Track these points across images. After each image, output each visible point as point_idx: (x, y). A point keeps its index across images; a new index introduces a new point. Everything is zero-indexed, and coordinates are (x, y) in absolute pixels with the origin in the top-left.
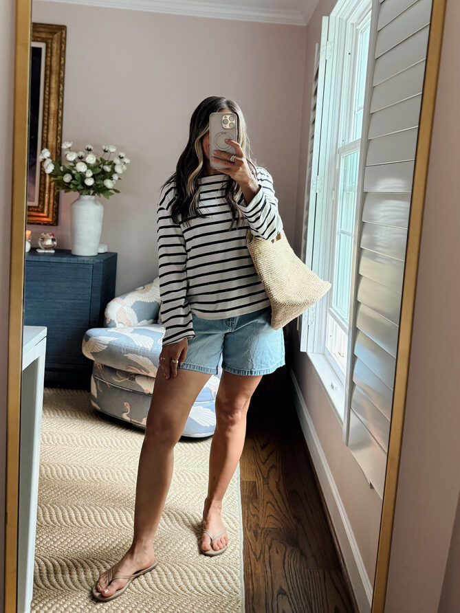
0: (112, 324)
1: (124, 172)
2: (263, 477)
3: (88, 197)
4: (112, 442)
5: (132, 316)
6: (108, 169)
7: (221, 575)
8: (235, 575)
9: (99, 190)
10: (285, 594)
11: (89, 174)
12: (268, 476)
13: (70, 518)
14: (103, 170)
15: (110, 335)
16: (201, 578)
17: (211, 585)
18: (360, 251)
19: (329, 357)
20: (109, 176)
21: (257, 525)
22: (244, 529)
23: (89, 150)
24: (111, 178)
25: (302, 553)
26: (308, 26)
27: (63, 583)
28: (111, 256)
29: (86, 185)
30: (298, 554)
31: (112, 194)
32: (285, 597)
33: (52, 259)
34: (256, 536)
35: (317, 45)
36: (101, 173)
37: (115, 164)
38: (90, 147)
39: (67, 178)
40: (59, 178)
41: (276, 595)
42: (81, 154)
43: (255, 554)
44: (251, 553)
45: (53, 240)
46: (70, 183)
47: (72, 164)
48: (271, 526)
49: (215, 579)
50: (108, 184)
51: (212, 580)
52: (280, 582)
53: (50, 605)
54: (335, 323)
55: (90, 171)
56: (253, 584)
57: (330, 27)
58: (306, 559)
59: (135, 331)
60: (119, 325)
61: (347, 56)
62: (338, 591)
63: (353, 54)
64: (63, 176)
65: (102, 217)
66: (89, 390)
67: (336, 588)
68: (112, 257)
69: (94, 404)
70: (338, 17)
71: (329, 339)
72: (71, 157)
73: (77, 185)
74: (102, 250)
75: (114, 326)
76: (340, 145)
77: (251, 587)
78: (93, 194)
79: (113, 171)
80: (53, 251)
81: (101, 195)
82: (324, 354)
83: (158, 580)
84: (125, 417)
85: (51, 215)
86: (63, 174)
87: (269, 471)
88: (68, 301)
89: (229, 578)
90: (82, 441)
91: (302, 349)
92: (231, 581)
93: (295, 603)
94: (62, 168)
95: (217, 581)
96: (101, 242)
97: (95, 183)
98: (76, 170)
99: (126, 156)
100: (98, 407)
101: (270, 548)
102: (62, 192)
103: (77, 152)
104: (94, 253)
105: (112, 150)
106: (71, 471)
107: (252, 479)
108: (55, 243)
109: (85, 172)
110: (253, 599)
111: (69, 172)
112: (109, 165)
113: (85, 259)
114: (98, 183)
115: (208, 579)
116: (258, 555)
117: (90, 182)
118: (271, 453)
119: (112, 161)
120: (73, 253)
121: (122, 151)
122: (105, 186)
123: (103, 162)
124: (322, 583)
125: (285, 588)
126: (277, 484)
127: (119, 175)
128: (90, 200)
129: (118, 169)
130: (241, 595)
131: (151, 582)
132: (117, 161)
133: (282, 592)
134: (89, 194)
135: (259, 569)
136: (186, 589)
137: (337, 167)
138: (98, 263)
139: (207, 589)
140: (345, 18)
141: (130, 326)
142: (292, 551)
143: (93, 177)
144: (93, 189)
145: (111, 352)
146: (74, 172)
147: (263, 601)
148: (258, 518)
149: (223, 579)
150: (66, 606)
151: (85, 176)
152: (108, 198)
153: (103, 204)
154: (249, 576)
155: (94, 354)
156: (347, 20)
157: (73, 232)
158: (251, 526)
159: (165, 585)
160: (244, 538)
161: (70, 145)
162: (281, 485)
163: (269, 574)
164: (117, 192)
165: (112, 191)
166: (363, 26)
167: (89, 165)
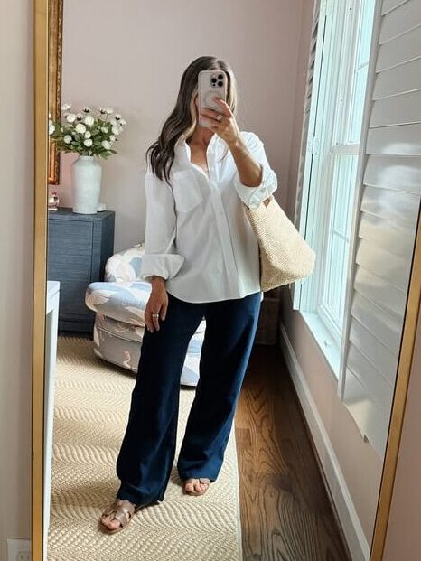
0: (111, 279)
1: (121, 134)
2: (256, 426)
3: (86, 158)
4: (114, 387)
5: (130, 272)
6: (105, 130)
7: (218, 514)
8: (232, 515)
9: (97, 150)
10: (279, 534)
11: (88, 135)
12: (261, 424)
13: (79, 455)
14: (100, 130)
15: (111, 288)
16: (200, 515)
17: (210, 522)
18: (360, 214)
19: (322, 316)
20: (106, 137)
21: (252, 470)
22: (240, 473)
23: (88, 111)
24: (108, 140)
25: (295, 498)
28: (109, 214)
29: (85, 146)
30: (292, 499)
31: (109, 154)
32: (278, 538)
33: (56, 217)
34: (251, 481)
36: (99, 136)
37: (112, 126)
38: (88, 108)
39: (68, 139)
40: (61, 138)
41: (270, 534)
42: (79, 115)
43: (250, 497)
44: (246, 495)
45: (56, 198)
46: (70, 144)
47: (72, 126)
48: (265, 472)
49: (213, 516)
50: (106, 145)
51: (211, 518)
52: (274, 523)
53: (63, 532)
55: (88, 132)
56: (248, 523)
58: (299, 502)
59: (134, 286)
60: (118, 280)
61: (348, 12)
64: (64, 137)
65: (100, 175)
66: (92, 339)
68: (111, 216)
69: (98, 353)
72: (71, 118)
73: (77, 146)
74: (101, 209)
75: (115, 281)
77: (247, 526)
78: (92, 155)
79: (110, 133)
80: (56, 209)
81: (99, 156)
82: (317, 313)
83: (161, 515)
84: (126, 365)
85: (52, 176)
86: (64, 135)
87: (262, 421)
88: (71, 257)
89: (227, 518)
91: (295, 307)
92: (228, 520)
93: (289, 542)
94: (62, 130)
95: (215, 520)
96: (101, 201)
97: (93, 144)
98: (75, 131)
99: (124, 119)
100: (100, 355)
101: (264, 491)
102: (63, 153)
103: (76, 114)
104: (93, 212)
105: (109, 111)
106: (77, 413)
107: (246, 428)
108: (58, 201)
109: (84, 134)
110: (249, 537)
111: (70, 133)
112: (106, 126)
113: (87, 217)
114: (97, 143)
115: (207, 517)
116: (253, 497)
117: (88, 143)
118: (264, 404)
119: (109, 123)
120: (74, 212)
122: (103, 147)
123: (101, 123)
124: (315, 525)
125: (279, 529)
126: (270, 432)
127: (116, 136)
128: (88, 160)
129: (115, 130)
130: (238, 533)
131: (155, 517)
132: (114, 122)
133: (276, 532)
134: (88, 155)
135: (254, 510)
136: (186, 524)
138: (98, 221)
139: (206, 526)
141: (129, 280)
142: (285, 495)
143: (91, 138)
144: (92, 150)
145: (112, 304)
146: (74, 133)
147: (258, 540)
148: (252, 464)
149: (220, 517)
151: (84, 137)
153: (101, 164)
154: (245, 516)
155: (96, 306)
157: (74, 190)
158: (246, 471)
159: (167, 521)
160: (240, 481)
161: (69, 107)
162: (274, 434)
163: (264, 514)
164: (115, 152)
165: (109, 152)
167: (87, 126)
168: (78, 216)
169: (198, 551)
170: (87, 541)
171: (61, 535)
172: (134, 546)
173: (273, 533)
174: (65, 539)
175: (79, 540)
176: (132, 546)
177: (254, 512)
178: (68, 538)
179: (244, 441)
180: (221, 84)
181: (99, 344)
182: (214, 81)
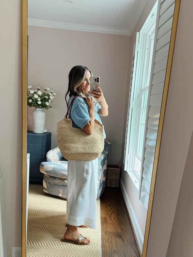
0: (49, 160)
1: (53, 99)
2: (109, 216)
3: (38, 109)
4: (52, 203)
5: (57, 157)
6: (47, 97)
7: (93, 246)
9: (43, 106)
11: (39, 99)
12: (111, 215)
13: (37, 227)
14: (45, 97)
17: (90, 249)
19: (135, 173)
21: (107, 231)
22: (102, 232)
23: (39, 89)
24: (48, 101)
25: (123, 240)
26: (131, 36)
27: (36, 247)
28: (49, 134)
29: (38, 104)
30: (121, 240)
34: (106, 234)
35: (135, 44)
36: (44, 100)
38: (39, 88)
39: (30, 101)
41: (113, 252)
42: (36, 91)
44: (104, 239)
46: (32, 103)
47: (32, 95)
48: (112, 231)
49: (91, 247)
51: (90, 247)
52: (115, 248)
54: (138, 160)
56: (105, 249)
57: (140, 37)
58: (124, 242)
60: (53, 161)
61: (147, 49)
62: (136, 252)
63: (149, 49)
64: (29, 100)
65: (45, 117)
66: (42, 185)
67: (135, 251)
69: (45, 191)
70: (143, 32)
71: (135, 166)
72: (32, 92)
73: (34, 104)
74: (45, 131)
75: (51, 161)
76: (143, 88)
77: (104, 250)
78: (41, 108)
79: (49, 98)
81: (44, 108)
82: (133, 172)
87: (111, 214)
88: (32, 151)
90: (40, 202)
91: (125, 170)
92: (97, 248)
93: (120, 255)
94: (28, 97)
96: (45, 128)
99: (54, 92)
100: (47, 192)
101: (111, 238)
103: (34, 90)
104: (42, 132)
105: (48, 89)
106: (37, 212)
107: (105, 216)
110: (104, 254)
111: (31, 98)
113: (39, 134)
114: (43, 103)
116: (107, 240)
117: (40, 103)
118: (111, 209)
119: (48, 94)
120: (34, 132)
121: (53, 90)
122: (46, 105)
123: (45, 94)
124: (130, 249)
126: (114, 218)
127: (51, 100)
128: (40, 110)
129: (51, 97)
130: (101, 252)
132: (50, 94)
133: (115, 251)
137: (141, 97)
138: (44, 136)
139: (88, 250)
140: (146, 33)
141: (57, 161)
142: (119, 239)
143: (41, 101)
144: (41, 106)
146: (33, 98)
147: (108, 254)
148: (107, 228)
149: (94, 247)
150: (38, 254)
151: (37, 100)
152: (47, 110)
153: (45, 112)
154: (103, 246)
155: (46, 172)
156: (147, 34)
157: (33, 123)
158: (104, 231)
159: (73, 248)
160: (102, 235)
161: (31, 87)
162: (116, 218)
163: (111, 246)
164: (51, 107)
165: (49, 107)
166: (153, 37)
167: (39, 96)
168: (35, 134)
171: (31, 254)
173: (114, 252)
177: (107, 245)
178: (33, 255)
179: (104, 221)
180: (98, 81)
181: (46, 187)
182: (96, 80)
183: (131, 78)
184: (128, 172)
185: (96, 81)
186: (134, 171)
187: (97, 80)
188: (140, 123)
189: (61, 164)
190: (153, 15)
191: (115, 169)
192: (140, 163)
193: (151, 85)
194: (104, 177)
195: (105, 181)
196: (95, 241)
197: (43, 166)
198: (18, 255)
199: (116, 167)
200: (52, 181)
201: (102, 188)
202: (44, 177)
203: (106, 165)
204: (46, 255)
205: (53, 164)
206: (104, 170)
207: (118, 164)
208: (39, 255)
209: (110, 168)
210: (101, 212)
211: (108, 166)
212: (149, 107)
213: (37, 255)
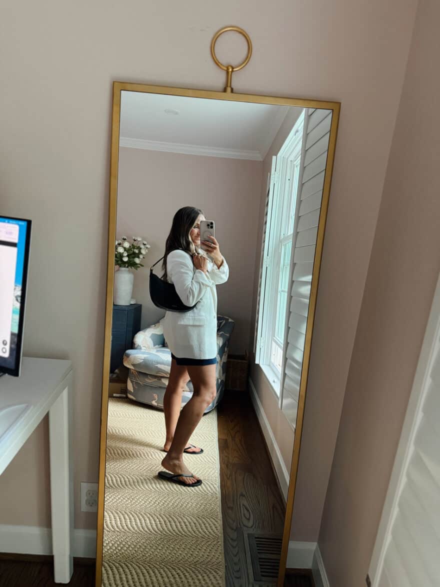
0: (139, 347)
1: (147, 253)
2: (232, 437)
3: (123, 269)
5: (150, 342)
6: (137, 251)
7: (207, 485)
8: (215, 486)
9: (131, 264)
10: (244, 496)
11: (125, 254)
12: (235, 436)
14: (133, 251)
17: (203, 491)
19: (273, 367)
20: (137, 255)
21: (228, 461)
22: (220, 463)
23: (124, 239)
24: (139, 257)
25: (254, 476)
26: (263, 161)
29: (124, 261)
30: (252, 476)
31: (139, 267)
32: (244, 498)
34: (228, 467)
35: (269, 174)
36: (132, 255)
37: (141, 248)
38: (125, 237)
42: (120, 242)
43: (227, 476)
44: (224, 475)
48: (236, 462)
50: (137, 261)
52: (241, 490)
54: (277, 346)
55: (125, 252)
57: (277, 162)
60: (143, 348)
61: (287, 181)
63: (291, 180)
65: (132, 281)
68: (139, 307)
69: (130, 396)
70: (282, 156)
71: (273, 357)
73: (118, 261)
74: (133, 303)
75: (141, 349)
76: (282, 237)
78: (127, 267)
79: (140, 253)
81: (133, 268)
82: (270, 366)
87: (235, 434)
91: (257, 362)
92: (213, 488)
95: (205, 488)
96: (132, 298)
97: (129, 260)
98: (117, 251)
99: (148, 244)
100: (133, 398)
101: (235, 473)
103: (118, 240)
104: (128, 304)
105: (139, 239)
107: (224, 437)
109: (123, 253)
112: (137, 249)
113: (123, 307)
114: (131, 259)
117: (126, 259)
119: (139, 246)
120: (115, 304)
121: (145, 241)
122: (135, 262)
123: (133, 247)
125: (244, 493)
126: (240, 441)
127: (143, 255)
128: (125, 270)
129: (143, 251)
130: (219, 495)
132: (142, 246)
133: (242, 495)
134: (125, 267)
135: (229, 483)
137: (280, 251)
138: (130, 310)
140: (287, 157)
141: (149, 348)
142: (248, 475)
143: (128, 256)
144: (128, 264)
146: (116, 253)
147: (231, 498)
148: (228, 458)
149: (208, 487)
150: (119, 497)
151: (123, 255)
152: (137, 270)
153: (133, 273)
154: (223, 486)
155: (131, 365)
156: (288, 158)
158: (224, 462)
160: (220, 467)
162: (243, 441)
163: (235, 486)
164: (142, 266)
165: (138, 265)
166: (298, 162)
167: (125, 248)
168: (117, 307)
169: (194, 505)
170: (125, 501)
172: (155, 503)
173: (240, 496)
174: (111, 500)
175: (120, 500)
176: (153, 503)
178: (113, 500)
179: (224, 446)
180: (212, 227)
181: (132, 391)
182: (208, 225)
183: (264, 222)
184: (261, 366)
185: (209, 227)
186: (272, 365)
187: (210, 225)
188: (280, 289)
189: (157, 353)
190: (297, 131)
191: (240, 361)
192: (280, 353)
193: (296, 234)
194: (223, 373)
195: (224, 380)
196: (210, 478)
197: (128, 356)
198: (91, 496)
199: (242, 358)
200: (142, 381)
201: (220, 392)
202: (130, 374)
203: (227, 355)
204: (133, 499)
205: (144, 353)
206: (224, 363)
207: (245, 354)
208: (122, 499)
209: (232, 360)
210: (219, 431)
211: (229, 357)
212: (294, 265)
213: (117, 498)
